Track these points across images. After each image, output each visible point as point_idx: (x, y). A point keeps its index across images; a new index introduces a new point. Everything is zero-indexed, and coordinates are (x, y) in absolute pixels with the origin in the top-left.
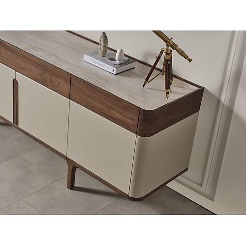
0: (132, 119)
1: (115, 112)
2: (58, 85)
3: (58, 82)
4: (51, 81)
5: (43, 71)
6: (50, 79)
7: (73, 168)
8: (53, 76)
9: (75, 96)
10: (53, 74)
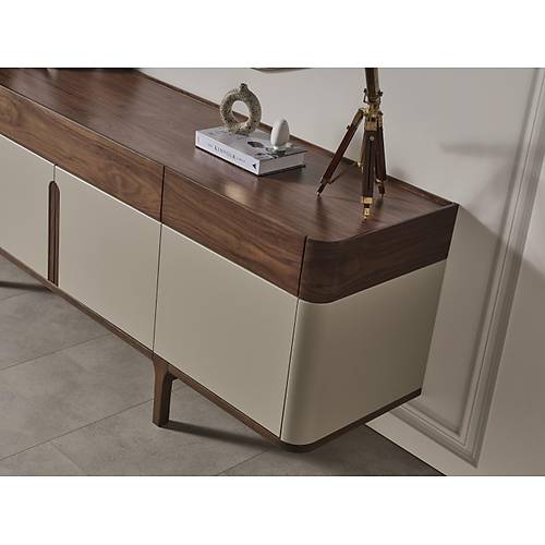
0: (289, 262)
1: (252, 248)
2: (138, 191)
3: (136, 185)
4: (125, 184)
5: (108, 162)
6: (123, 179)
7: (165, 378)
8: (128, 171)
9: (171, 215)
10: (128, 167)
